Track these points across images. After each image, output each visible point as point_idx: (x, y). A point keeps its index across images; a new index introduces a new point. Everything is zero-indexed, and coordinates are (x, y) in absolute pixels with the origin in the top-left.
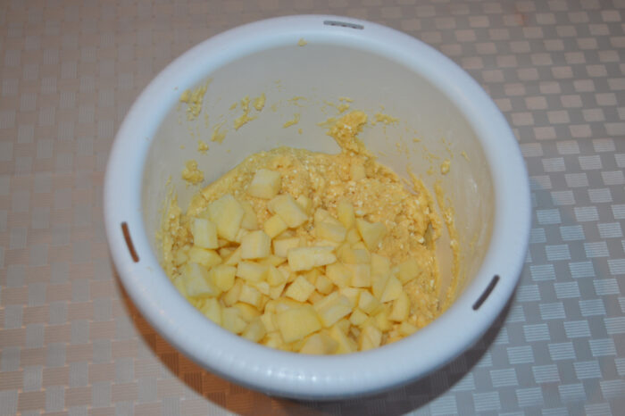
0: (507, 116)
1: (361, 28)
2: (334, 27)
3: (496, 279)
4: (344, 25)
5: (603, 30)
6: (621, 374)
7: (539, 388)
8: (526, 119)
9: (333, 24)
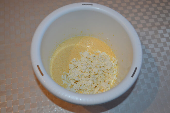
1: (92, 5)
2: (85, 5)
3: (136, 68)
4: (87, 5)
8: (135, 23)
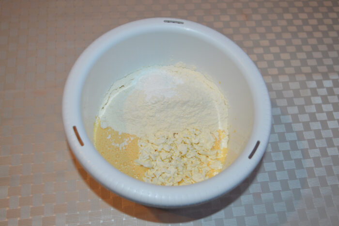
0: (255, 63)
1: (182, 23)
3: (258, 143)
4: (174, 22)
5: (284, 23)
6: (291, 188)
7: (252, 195)
9: (169, 22)
